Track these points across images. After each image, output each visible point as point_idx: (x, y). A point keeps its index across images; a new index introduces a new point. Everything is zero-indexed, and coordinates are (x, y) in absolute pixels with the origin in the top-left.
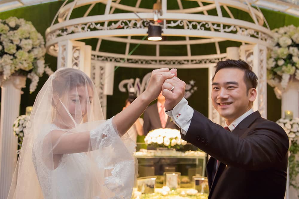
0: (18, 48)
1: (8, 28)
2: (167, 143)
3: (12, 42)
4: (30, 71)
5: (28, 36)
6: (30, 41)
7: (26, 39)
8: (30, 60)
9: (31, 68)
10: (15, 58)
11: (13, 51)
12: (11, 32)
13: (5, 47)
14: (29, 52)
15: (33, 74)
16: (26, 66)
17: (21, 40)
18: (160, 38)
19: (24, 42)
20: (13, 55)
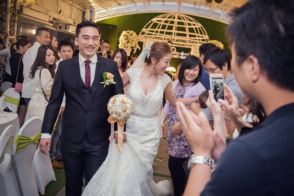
0: (132, 41)
1: (130, 35)
2: (170, 71)
3: (131, 39)
4: (134, 47)
5: (135, 37)
6: (135, 39)
7: (135, 38)
8: (135, 44)
9: (135, 46)
10: (131, 43)
11: (131, 41)
12: (131, 36)
13: (129, 40)
14: (135, 42)
15: (135, 48)
16: (133, 46)
17: (133, 38)
18: (171, 44)
19: (134, 39)
20: (131, 42)
